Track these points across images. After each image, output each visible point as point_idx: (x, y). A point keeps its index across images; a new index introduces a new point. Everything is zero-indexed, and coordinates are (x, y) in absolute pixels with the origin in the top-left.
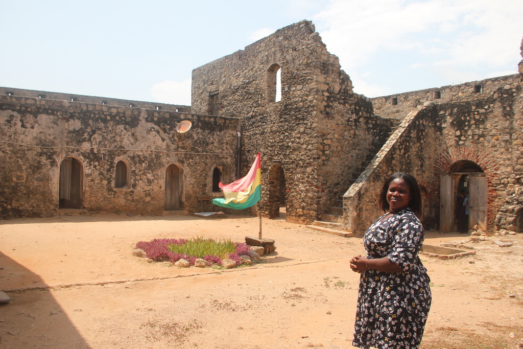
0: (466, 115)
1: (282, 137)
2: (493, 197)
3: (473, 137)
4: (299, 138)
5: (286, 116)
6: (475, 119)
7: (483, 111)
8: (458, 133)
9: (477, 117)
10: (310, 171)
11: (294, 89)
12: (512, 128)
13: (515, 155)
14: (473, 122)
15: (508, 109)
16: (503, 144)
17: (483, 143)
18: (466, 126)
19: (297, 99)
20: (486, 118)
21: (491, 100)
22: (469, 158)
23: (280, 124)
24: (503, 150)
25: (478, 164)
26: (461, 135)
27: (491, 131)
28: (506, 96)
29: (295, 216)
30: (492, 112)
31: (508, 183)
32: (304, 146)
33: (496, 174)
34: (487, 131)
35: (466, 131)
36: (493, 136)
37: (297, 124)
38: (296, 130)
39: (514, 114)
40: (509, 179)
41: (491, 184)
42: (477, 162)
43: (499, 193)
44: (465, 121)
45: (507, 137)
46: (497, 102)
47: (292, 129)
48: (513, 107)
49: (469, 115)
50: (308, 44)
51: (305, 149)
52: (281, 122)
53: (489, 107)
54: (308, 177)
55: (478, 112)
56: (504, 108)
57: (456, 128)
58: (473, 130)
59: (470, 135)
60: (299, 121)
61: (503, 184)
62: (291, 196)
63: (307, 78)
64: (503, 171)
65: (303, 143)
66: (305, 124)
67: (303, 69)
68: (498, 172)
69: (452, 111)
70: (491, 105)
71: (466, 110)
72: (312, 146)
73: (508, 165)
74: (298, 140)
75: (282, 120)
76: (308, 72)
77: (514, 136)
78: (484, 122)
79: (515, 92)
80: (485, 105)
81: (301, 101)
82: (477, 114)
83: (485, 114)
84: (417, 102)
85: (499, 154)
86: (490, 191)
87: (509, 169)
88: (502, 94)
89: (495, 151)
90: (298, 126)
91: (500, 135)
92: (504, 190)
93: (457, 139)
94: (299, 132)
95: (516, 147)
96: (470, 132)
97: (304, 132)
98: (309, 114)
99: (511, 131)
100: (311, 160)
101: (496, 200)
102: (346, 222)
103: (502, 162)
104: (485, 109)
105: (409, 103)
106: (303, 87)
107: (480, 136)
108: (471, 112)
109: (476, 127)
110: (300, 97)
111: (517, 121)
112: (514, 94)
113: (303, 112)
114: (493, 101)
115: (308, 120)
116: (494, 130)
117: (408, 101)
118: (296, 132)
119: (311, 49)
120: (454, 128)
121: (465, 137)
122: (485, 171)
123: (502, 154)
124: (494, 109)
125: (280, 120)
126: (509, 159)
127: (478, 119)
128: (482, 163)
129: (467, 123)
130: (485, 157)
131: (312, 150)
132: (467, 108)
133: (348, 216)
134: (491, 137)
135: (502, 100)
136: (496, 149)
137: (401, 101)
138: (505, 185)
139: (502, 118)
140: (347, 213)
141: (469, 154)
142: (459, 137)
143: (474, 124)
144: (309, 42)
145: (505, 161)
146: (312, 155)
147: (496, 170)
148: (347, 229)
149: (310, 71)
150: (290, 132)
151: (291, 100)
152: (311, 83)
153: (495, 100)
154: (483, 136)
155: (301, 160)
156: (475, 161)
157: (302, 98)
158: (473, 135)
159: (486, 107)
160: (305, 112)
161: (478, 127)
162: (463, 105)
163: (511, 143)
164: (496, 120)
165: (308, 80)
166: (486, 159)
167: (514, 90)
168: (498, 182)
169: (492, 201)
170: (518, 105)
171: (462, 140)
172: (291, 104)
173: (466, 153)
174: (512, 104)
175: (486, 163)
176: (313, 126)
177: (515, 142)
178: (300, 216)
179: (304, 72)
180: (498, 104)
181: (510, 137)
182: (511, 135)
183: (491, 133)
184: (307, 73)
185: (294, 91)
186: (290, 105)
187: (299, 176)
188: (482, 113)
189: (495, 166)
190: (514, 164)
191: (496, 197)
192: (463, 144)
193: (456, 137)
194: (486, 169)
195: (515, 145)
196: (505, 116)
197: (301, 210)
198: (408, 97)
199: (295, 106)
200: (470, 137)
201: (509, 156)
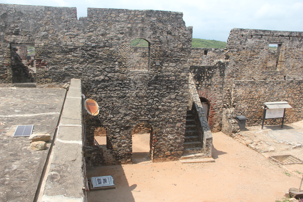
0: (203, 73)
1: (150, 101)
2: (213, 115)
3: (205, 85)
4: (170, 103)
5: (157, 85)
6: (207, 76)
7: (211, 72)
8: (198, 83)
9: (208, 75)
10: (179, 125)
11: (166, 65)
12: (224, 82)
13: (224, 95)
14: (206, 77)
15: (222, 72)
16: (219, 89)
17: (210, 89)
18: (202, 79)
19: (170, 73)
20: (212, 76)
21: (215, 67)
22: (203, 96)
23: (148, 91)
24: (219, 92)
25: (207, 99)
26: (199, 84)
27: (214, 82)
28: (222, 66)
29: (163, 157)
30: (215, 73)
31: (220, 107)
32: (175, 109)
33: (215, 104)
34: (212, 83)
35: (202, 82)
36: (215, 85)
37: (168, 93)
38: (167, 96)
39: (224, 75)
40: (221, 106)
41: (213, 109)
42: (207, 98)
43: (216, 112)
44: (202, 76)
45: (221, 86)
46: (218, 68)
47: (163, 96)
48: (225, 72)
49: (204, 74)
50: (184, 33)
51: (176, 111)
52: (149, 89)
53: (214, 70)
54: (178, 130)
55: (209, 72)
56: (221, 72)
57: (196, 80)
58: (206, 82)
59: (204, 84)
60: (170, 90)
61: (218, 108)
62: (159, 144)
63: (181, 59)
64: (219, 102)
65: (174, 106)
66: (176, 92)
67: (178, 52)
68: (216, 103)
69: (195, 70)
70: (215, 70)
71: (202, 71)
72: (183, 109)
73: (221, 99)
74: (169, 104)
75: (151, 87)
76: (183, 55)
77: (224, 86)
78: (211, 78)
79: (226, 65)
80: (212, 69)
81: (174, 76)
82: (208, 74)
83: (212, 74)
84: (144, 54)
85: (217, 94)
86: (212, 112)
87: (221, 101)
88: (220, 65)
89: (215, 92)
90: (169, 94)
91: (218, 85)
92: (218, 111)
93: (197, 86)
94: (170, 99)
95: (224, 91)
96: (204, 83)
97: (175, 99)
98: (180, 86)
99: (223, 83)
100: (182, 118)
101: (215, 116)
102: (207, 153)
103: (218, 98)
104: (212, 71)
105: (138, 54)
106: (176, 65)
107: (209, 85)
108: (205, 72)
109: (207, 80)
110: (173, 73)
111: (225, 79)
112: (225, 66)
113: (175, 84)
114: (216, 68)
115: (180, 90)
116: (216, 82)
117: (137, 52)
118: (166, 98)
119: (187, 38)
120: (195, 80)
121: (201, 85)
122: (210, 102)
123: (218, 94)
124: (216, 72)
125: (149, 88)
126: (221, 97)
127: (208, 76)
128: (209, 98)
129: (202, 78)
130: (211, 95)
131: (182, 111)
132: (203, 70)
133: (209, 149)
134: (214, 86)
135: (220, 67)
136: (216, 92)
137: (131, 52)
138: (219, 109)
139: (219, 76)
140: (209, 147)
141: (203, 94)
142: (198, 85)
143: (206, 78)
144: (186, 32)
145: (219, 97)
146: (182, 114)
147: (215, 102)
148: (208, 157)
149: (184, 54)
150: (160, 98)
151: (162, 73)
152: (184, 64)
153: (217, 67)
154: (210, 85)
155: (171, 118)
156: (206, 97)
157: (175, 73)
158: (206, 84)
159: (213, 70)
160: (177, 84)
161: (208, 80)
162: (201, 68)
163: (222, 89)
164: (217, 77)
165: (181, 60)
166: (211, 96)
167: (226, 64)
168: (216, 108)
169: (213, 116)
170: (227, 71)
171: (200, 87)
172: (163, 77)
173: (201, 94)
174: (224, 70)
175: (211, 99)
176: (183, 95)
177: (224, 89)
178: (167, 156)
179: (178, 54)
180: (218, 70)
181: (223, 86)
182: (223, 85)
183: (214, 84)
184: (181, 55)
185: (166, 67)
186: (161, 77)
187: (168, 129)
188: (210, 73)
189: (215, 100)
190: (223, 99)
191: (214, 115)
192: (200, 89)
193: (197, 85)
194: (211, 101)
195: (224, 90)
196: (221, 76)
197: (169, 152)
198: (137, 50)
199: (167, 78)
200: (204, 85)
201: (221, 95)
